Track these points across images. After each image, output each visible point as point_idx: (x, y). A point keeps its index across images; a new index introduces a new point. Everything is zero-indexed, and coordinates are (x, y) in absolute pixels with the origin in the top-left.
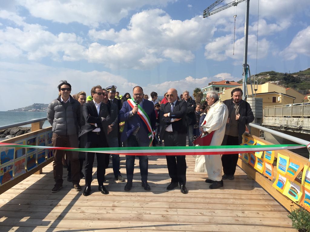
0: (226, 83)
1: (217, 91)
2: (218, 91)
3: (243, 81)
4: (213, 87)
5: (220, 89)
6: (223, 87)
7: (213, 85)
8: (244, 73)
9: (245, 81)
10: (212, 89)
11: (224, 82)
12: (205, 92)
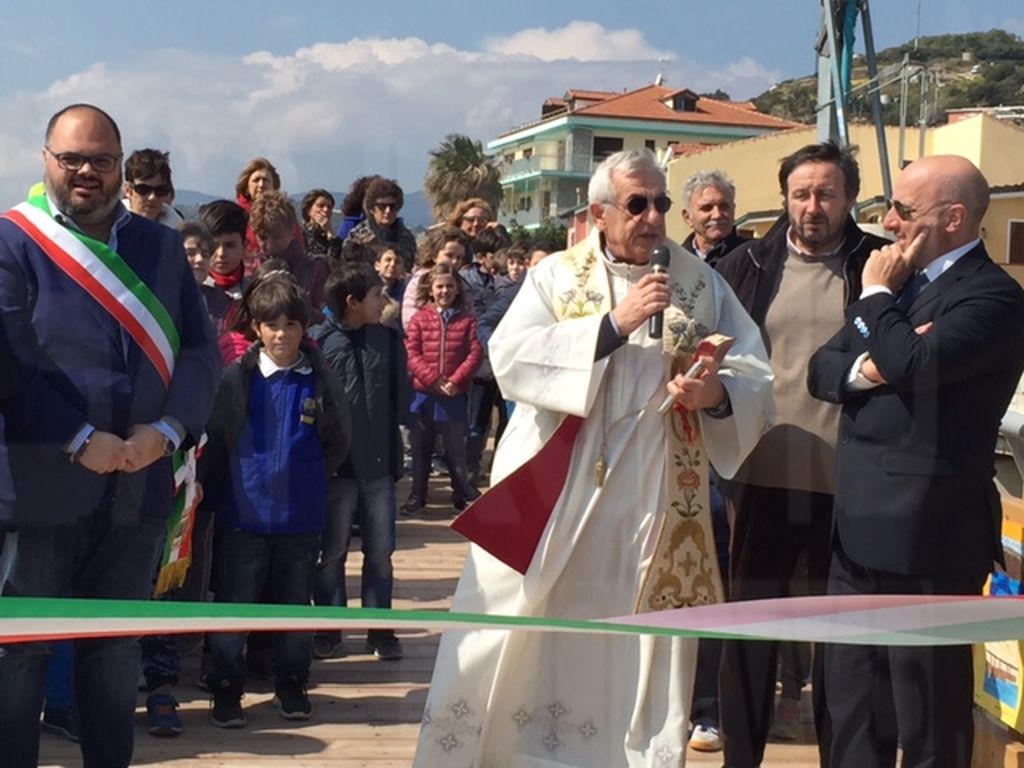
0: (670, 103)
4: (579, 133)
6: (650, 137)
7: (574, 114)
8: (826, 37)
9: (833, 96)
10: (569, 149)
11: (662, 101)
12: (513, 173)
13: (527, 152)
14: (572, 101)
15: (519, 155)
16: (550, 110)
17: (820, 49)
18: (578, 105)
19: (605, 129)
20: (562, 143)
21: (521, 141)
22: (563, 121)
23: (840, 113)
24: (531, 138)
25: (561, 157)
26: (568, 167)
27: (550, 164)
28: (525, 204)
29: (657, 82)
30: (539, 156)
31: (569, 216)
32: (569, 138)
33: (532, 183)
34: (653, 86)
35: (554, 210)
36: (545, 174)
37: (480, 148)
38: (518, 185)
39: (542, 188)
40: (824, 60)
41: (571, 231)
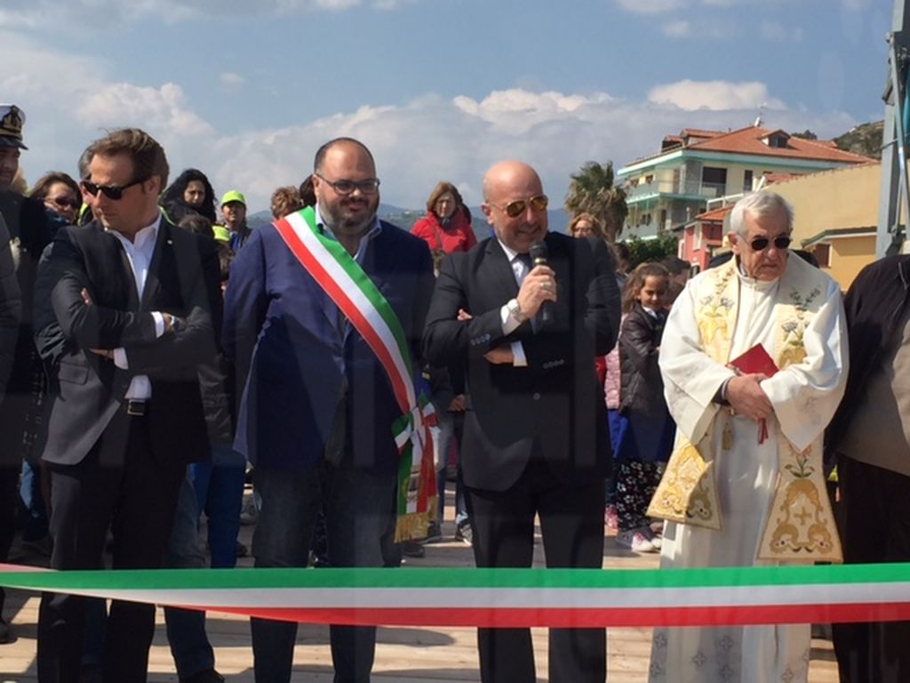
0: (766, 141)
1: (713, 191)
2: (721, 192)
3: (888, 138)
4: (691, 163)
5: (735, 177)
6: (749, 168)
7: (688, 148)
8: (891, 89)
9: (895, 137)
10: (682, 176)
11: (760, 139)
12: (637, 195)
13: (649, 179)
14: (687, 138)
15: (642, 181)
16: (668, 145)
17: (886, 99)
18: (691, 141)
19: (713, 161)
20: (677, 171)
21: (645, 170)
22: (679, 153)
23: (901, 150)
24: (652, 167)
25: (676, 182)
26: (681, 191)
27: (667, 188)
28: (647, 220)
29: (756, 123)
30: (659, 181)
31: (680, 229)
32: (684, 167)
33: (653, 203)
34: (753, 127)
35: (669, 224)
36: (663, 196)
37: (610, 174)
38: (642, 204)
39: (660, 207)
40: (888, 107)
41: (682, 242)
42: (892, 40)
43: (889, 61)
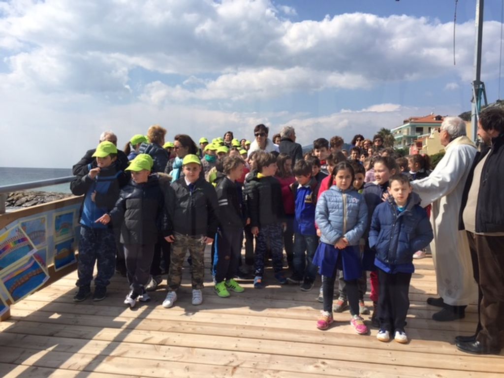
0: (435, 119)
1: (419, 134)
3: (473, 113)
4: (412, 126)
6: (430, 126)
7: (412, 122)
8: (473, 98)
9: (476, 112)
10: (410, 130)
11: (433, 118)
12: (397, 136)
13: (400, 132)
14: (411, 120)
15: (398, 132)
16: (405, 122)
17: (472, 101)
18: (412, 120)
19: (419, 125)
20: (408, 129)
21: (399, 129)
22: (408, 124)
23: (478, 116)
24: (401, 129)
25: (408, 132)
26: (410, 134)
27: (405, 134)
28: (400, 143)
29: (431, 114)
30: (403, 132)
31: (409, 145)
32: (410, 128)
33: (401, 138)
34: (430, 115)
35: (406, 144)
36: (404, 136)
37: (390, 131)
38: (398, 139)
39: (404, 139)
40: (473, 104)
41: (410, 148)
42: (473, 83)
43: (472, 90)
